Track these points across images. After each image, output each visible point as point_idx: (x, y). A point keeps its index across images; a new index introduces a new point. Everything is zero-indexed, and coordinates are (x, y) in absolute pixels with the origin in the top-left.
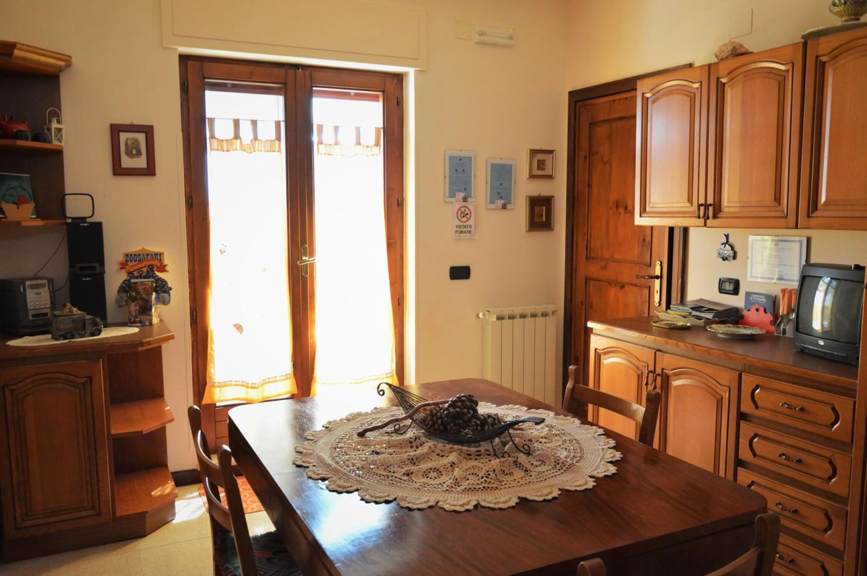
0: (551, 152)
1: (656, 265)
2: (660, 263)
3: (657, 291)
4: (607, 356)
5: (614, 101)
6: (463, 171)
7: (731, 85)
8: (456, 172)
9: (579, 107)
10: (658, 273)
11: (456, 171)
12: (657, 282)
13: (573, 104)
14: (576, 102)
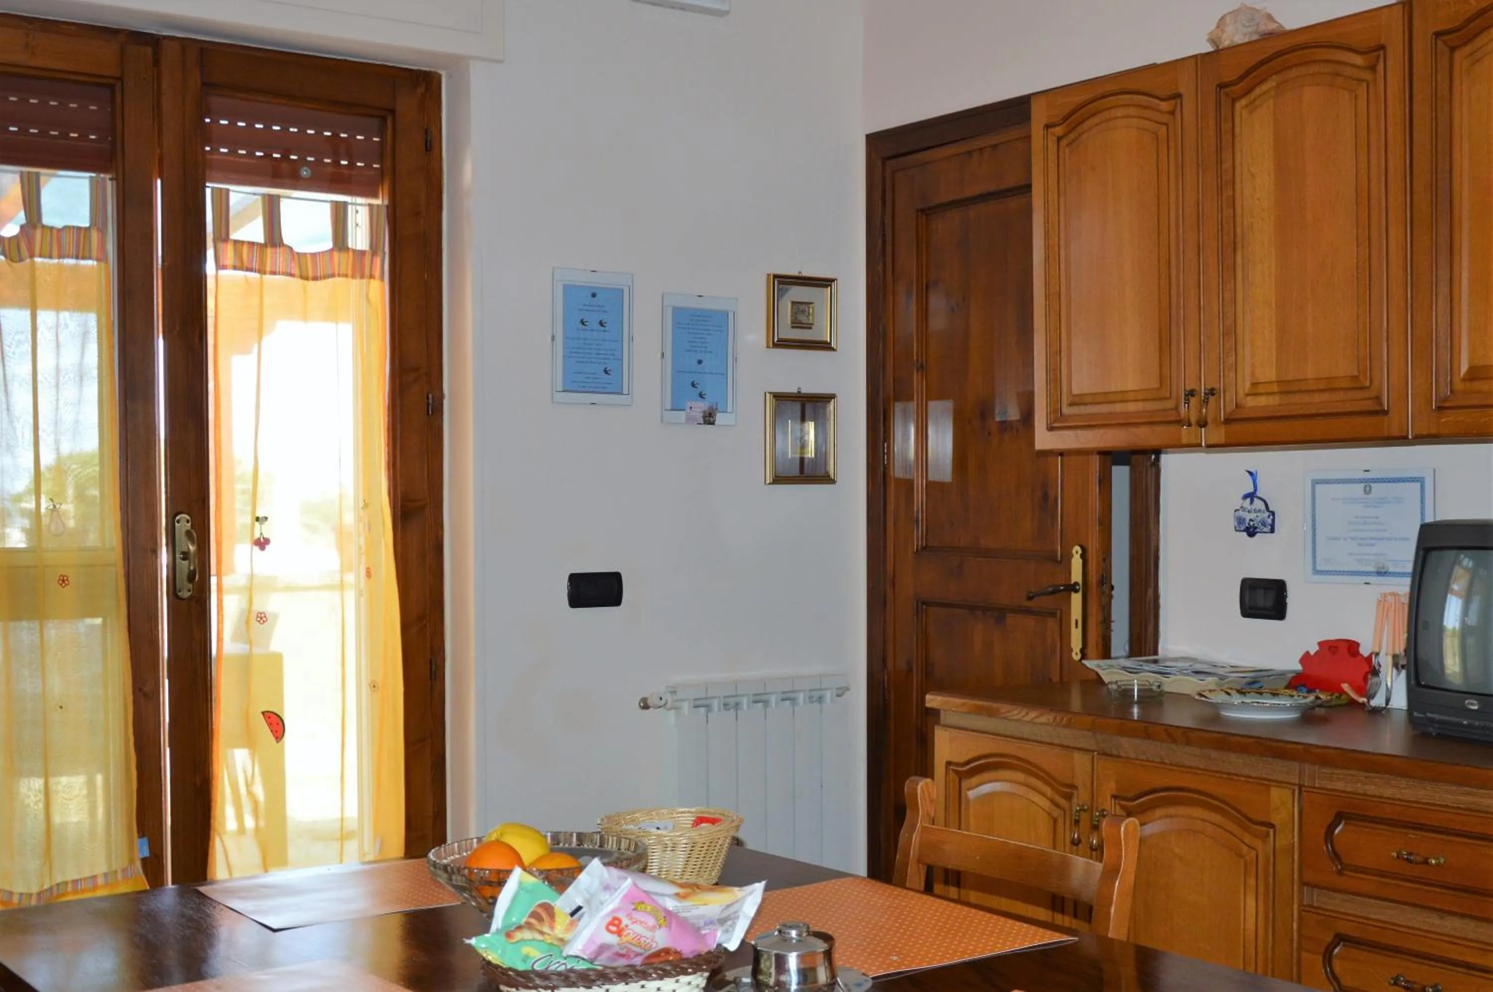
0: (825, 283)
1: (1072, 556)
2: (1080, 552)
3: (1077, 621)
4: (975, 780)
5: (970, 153)
6: (601, 324)
7: (1247, 106)
8: (581, 326)
9: (894, 173)
10: (1076, 576)
11: (582, 322)
12: (1076, 599)
13: (879, 163)
14: (885, 160)
